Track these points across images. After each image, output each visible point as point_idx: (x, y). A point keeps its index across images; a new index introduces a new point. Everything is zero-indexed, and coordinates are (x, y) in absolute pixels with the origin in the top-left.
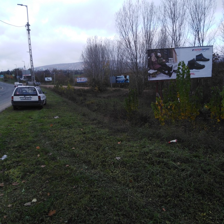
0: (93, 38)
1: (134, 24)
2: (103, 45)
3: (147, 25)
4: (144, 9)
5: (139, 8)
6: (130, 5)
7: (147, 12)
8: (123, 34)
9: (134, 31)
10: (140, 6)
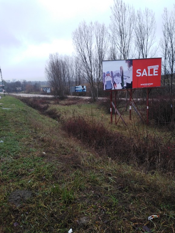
0: (55, 54)
1: (89, 43)
2: (63, 60)
3: (100, 43)
4: (96, 30)
5: (93, 28)
6: (85, 27)
7: (99, 32)
8: (80, 51)
9: (89, 48)
10: (93, 27)
